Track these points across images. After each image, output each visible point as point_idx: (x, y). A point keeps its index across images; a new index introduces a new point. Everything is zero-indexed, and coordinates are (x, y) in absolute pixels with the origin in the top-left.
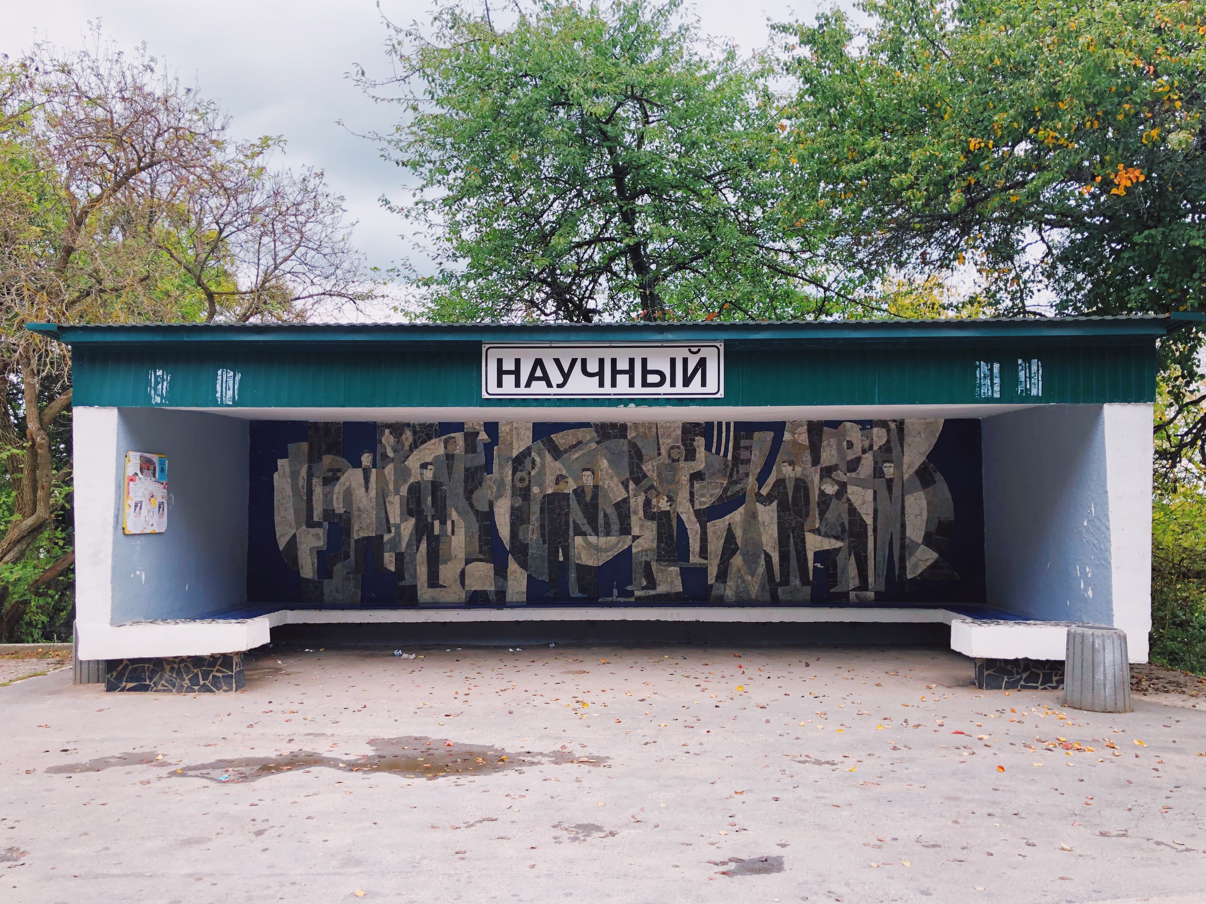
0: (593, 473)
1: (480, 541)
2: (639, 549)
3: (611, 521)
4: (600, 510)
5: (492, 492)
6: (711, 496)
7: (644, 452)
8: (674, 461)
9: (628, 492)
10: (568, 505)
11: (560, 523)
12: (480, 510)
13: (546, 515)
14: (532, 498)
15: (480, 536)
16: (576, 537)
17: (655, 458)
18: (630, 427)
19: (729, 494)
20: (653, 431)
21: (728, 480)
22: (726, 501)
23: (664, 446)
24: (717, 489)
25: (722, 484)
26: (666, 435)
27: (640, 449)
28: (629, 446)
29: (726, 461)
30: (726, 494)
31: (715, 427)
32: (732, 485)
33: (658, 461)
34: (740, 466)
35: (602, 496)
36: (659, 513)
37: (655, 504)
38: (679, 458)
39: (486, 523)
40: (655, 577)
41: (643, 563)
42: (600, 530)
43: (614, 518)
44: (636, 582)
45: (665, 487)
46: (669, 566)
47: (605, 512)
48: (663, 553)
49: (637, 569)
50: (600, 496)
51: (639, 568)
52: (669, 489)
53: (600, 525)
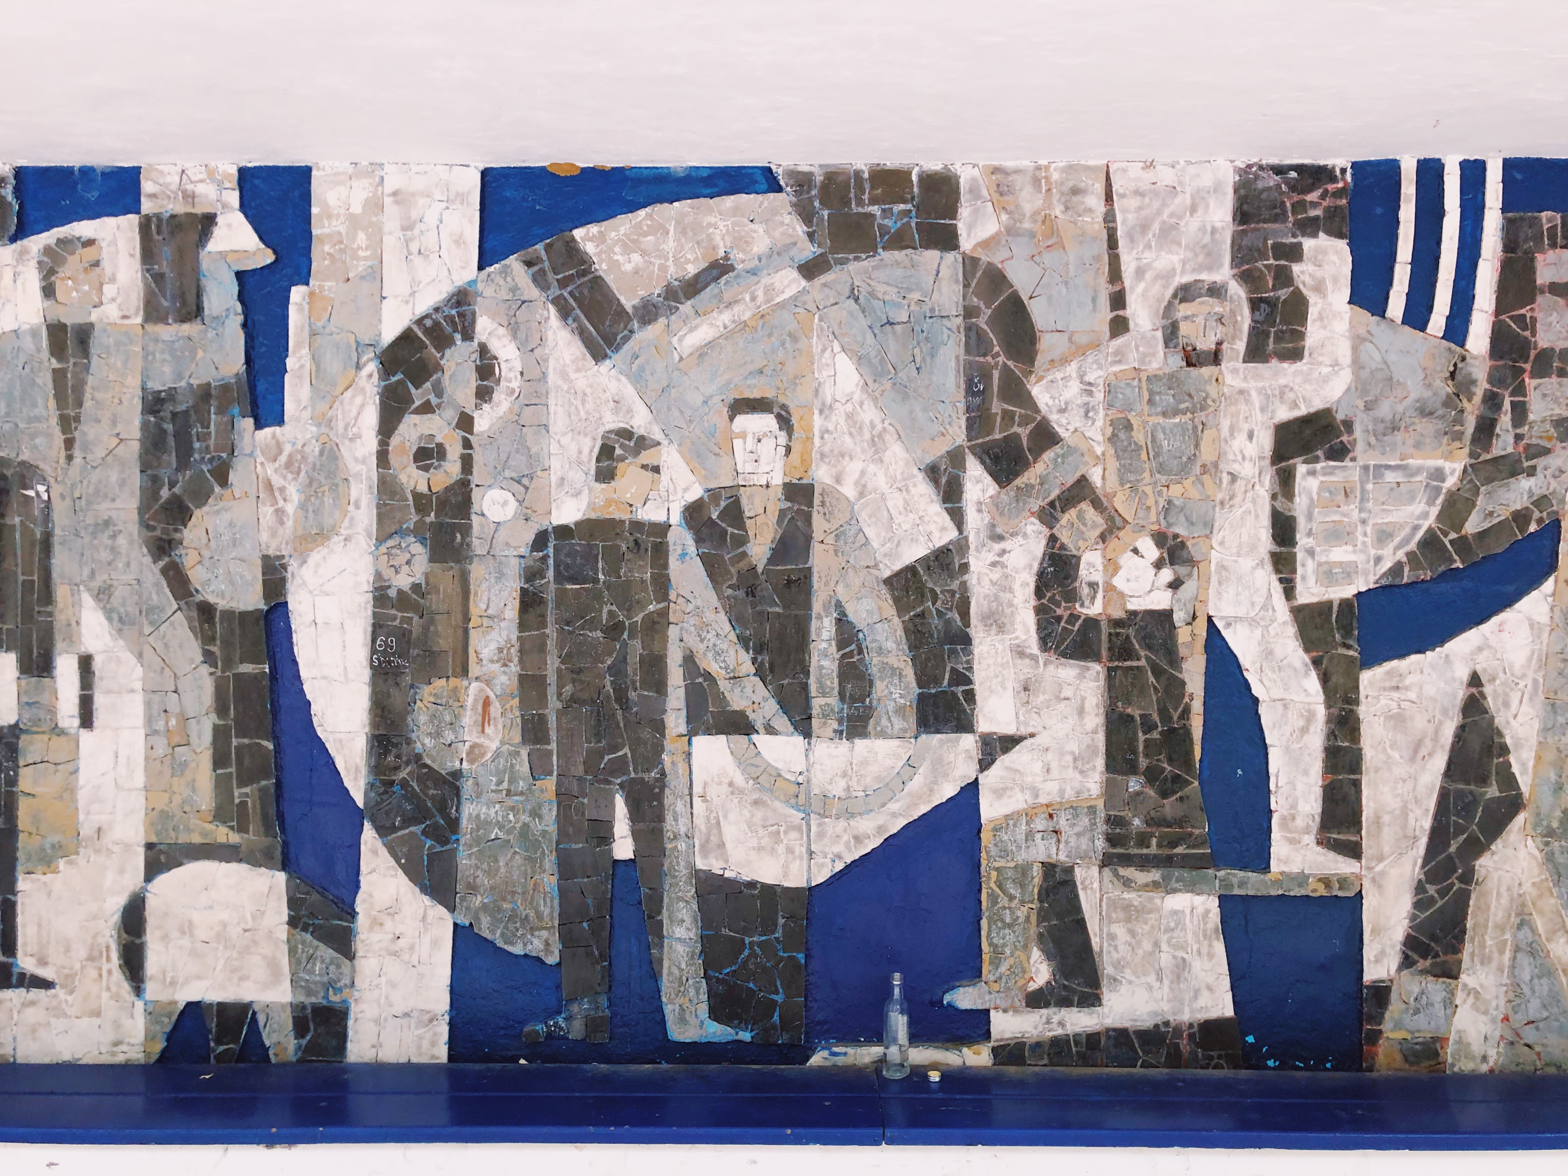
0: (785, 422)
1: (219, 760)
2: (1017, 802)
3: (874, 662)
4: (817, 606)
5: (280, 513)
6: (1383, 536)
7: (1040, 313)
8: (1193, 359)
9: (957, 516)
10: (663, 582)
11: (617, 670)
12: (222, 604)
13: (551, 630)
14: (478, 547)
15: (220, 735)
16: (699, 742)
17: (1096, 345)
18: (974, 191)
19: (1473, 525)
20: (1090, 210)
21: (1472, 455)
22: (1459, 565)
23: (1142, 286)
24: (1412, 499)
25: (1439, 475)
26: (1156, 226)
27: (1025, 298)
28: (966, 286)
29: (1463, 359)
30: (1459, 527)
31: (1408, 189)
32: (1489, 481)
33: (1115, 363)
34: (1530, 383)
35: (830, 539)
36: (1117, 623)
37: (1098, 577)
38: (1219, 344)
39: (247, 668)
40: (1095, 942)
41: (1037, 872)
42: (817, 703)
43: (890, 645)
44: (1003, 968)
45: (1148, 490)
46: (1164, 887)
47: (843, 614)
48: (1137, 822)
49: (1003, 901)
50: (817, 535)
51: (1011, 898)
52: (1170, 502)
53: (819, 681)
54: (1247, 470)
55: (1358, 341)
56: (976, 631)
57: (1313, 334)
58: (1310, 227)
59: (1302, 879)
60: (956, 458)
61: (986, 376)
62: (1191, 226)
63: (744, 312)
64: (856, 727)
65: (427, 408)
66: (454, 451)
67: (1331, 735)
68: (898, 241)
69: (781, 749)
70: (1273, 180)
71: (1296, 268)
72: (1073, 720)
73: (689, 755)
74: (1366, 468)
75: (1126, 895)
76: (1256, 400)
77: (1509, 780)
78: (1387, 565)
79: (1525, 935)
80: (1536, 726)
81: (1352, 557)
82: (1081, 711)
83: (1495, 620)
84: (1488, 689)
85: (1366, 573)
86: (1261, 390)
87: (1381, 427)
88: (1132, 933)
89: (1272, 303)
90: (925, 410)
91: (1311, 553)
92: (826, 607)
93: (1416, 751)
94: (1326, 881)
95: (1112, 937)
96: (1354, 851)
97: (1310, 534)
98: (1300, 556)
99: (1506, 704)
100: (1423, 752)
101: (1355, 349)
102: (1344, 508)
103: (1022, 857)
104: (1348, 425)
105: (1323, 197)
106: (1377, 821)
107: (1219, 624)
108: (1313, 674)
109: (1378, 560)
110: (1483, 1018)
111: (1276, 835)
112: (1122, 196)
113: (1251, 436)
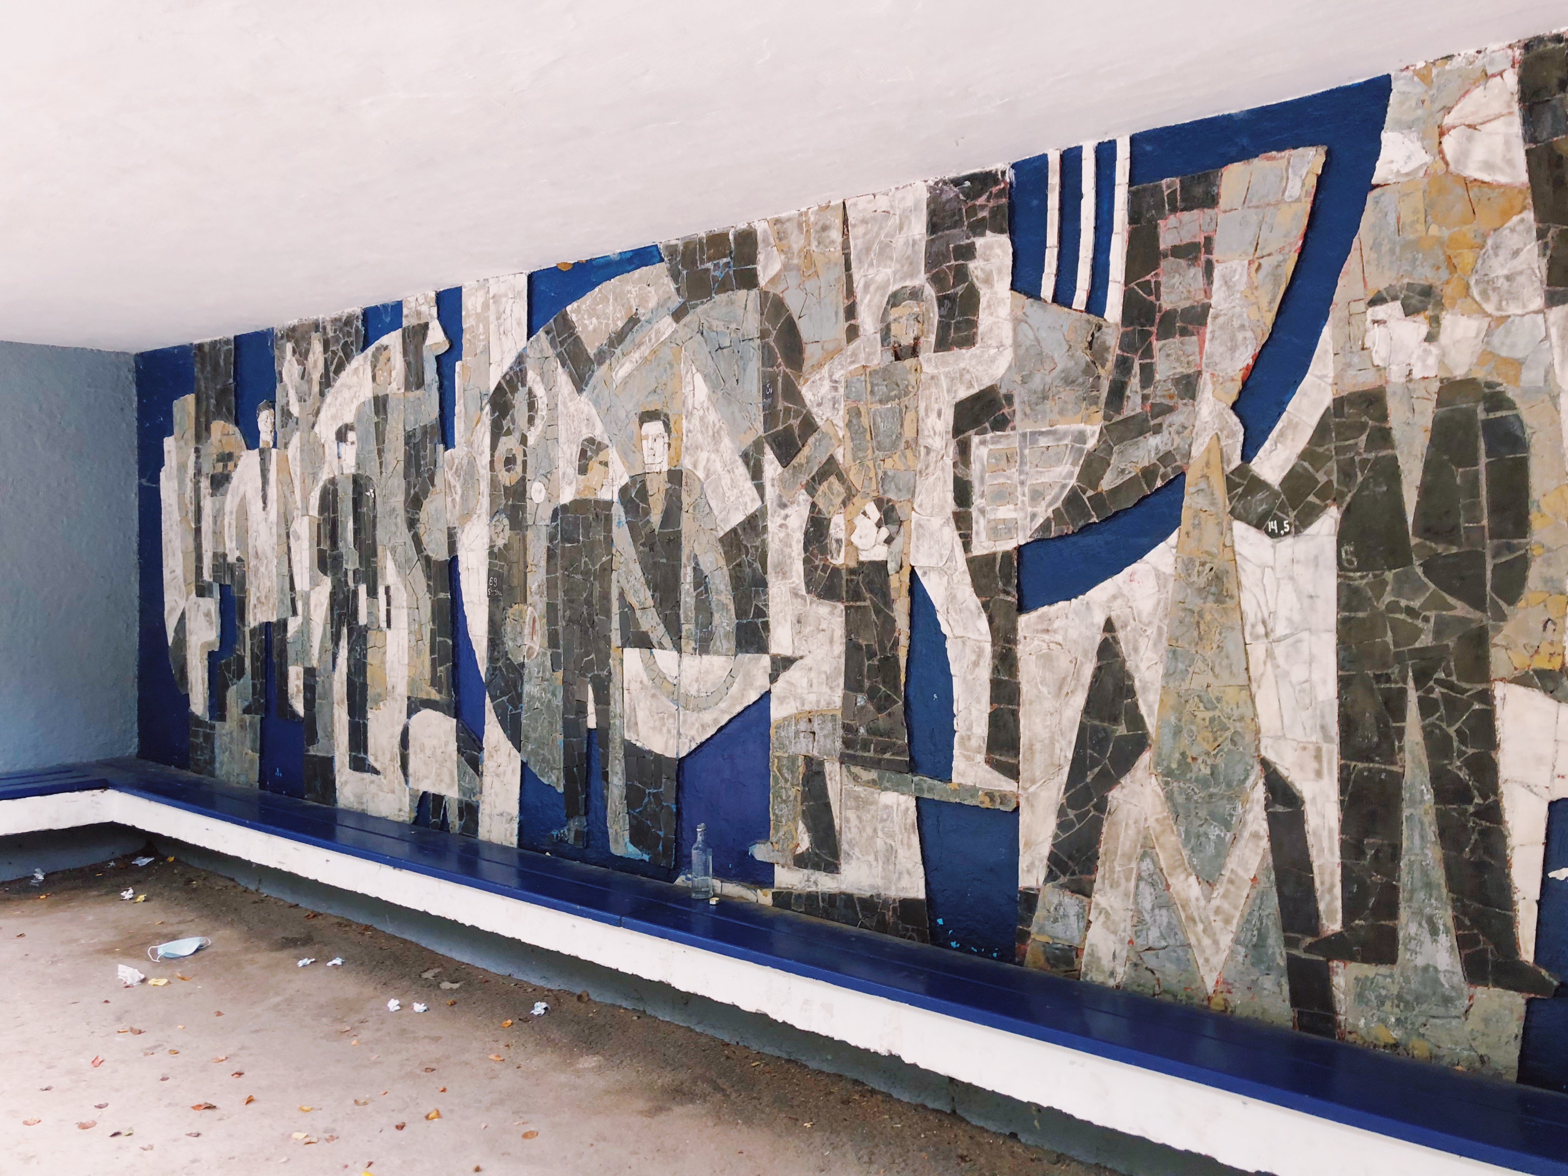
0: (668, 428)
1: (432, 650)
2: (791, 708)
3: (714, 599)
4: (684, 559)
5: (454, 502)
6: (1037, 495)
7: (805, 329)
9: (760, 489)
10: (609, 542)
11: (590, 600)
12: (433, 557)
13: (560, 574)
15: (433, 635)
16: (627, 653)
17: (839, 350)
18: (766, 240)
19: (1107, 484)
20: (833, 242)
21: (1106, 417)
22: (1095, 519)
23: (868, 297)
24: (1059, 461)
25: (1081, 437)
26: (876, 247)
27: (796, 319)
28: (762, 314)
29: (1099, 328)
30: (1094, 487)
31: (1054, 179)
32: (1120, 440)
33: (853, 362)
34: (1156, 344)
35: (691, 511)
36: (852, 571)
37: (842, 535)
38: (917, 339)
39: (443, 595)
40: (837, 822)
41: (801, 761)
42: (685, 627)
43: (722, 587)
44: (781, 834)
45: (870, 464)
46: (882, 785)
47: (697, 564)
48: (862, 730)
49: (782, 783)
50: (685, 507)
51: (786, 781)
52: (885, 473)
53: (685, 613)
54: (937, 443)
55: (1017, 322)
56: (771, 578)
57: (984, 320)
58: (978, 228)
59: (973, 791)
60: (758, 446)
61: (774, 383)
62: (900, 241)
63: (646, 349)
64: (704, 646)
67: (995, 669)
68: (724, 286)
69: (665, 658)
70: (952, 192)
71: (971, 265)
72: (826, 647)
73: (622, 660)
74: (1024, 435)
75: (857, 789)
76: (944, 382)
77: (1136, 721)
78: (1040, 521)
79: (1147, 865)
80: (1161, 671)
81: (1012, 515)
82: (831, 641)
83: (1128, 570)
84: (1121, 635)
85: (1024, 529)
86: (947, 375)
87: (1034, 398)
88: (859, 818)
89: (951, 298)
90: (740, 411)
91: (982, 512)
92: (688, 559)
93: (1060, 688)
94: (990, 795)
95: (848, 821)
96: (1013, 772)
97: (982, 496)
98: (974, 515)
99: (1136, 650)
100: (1065, 690)
101: (1015, 330)
102: (1008, 472)
103: (792, 750)
104: (1009, 398)
105: (988, 200)
106: (1031, 747)
107: (919, 573)
108: (984, 616)
109: (1034, 516)
110: (1112, 937)
111: (956, 752)
112: (854, 226)
113: (939, 415)
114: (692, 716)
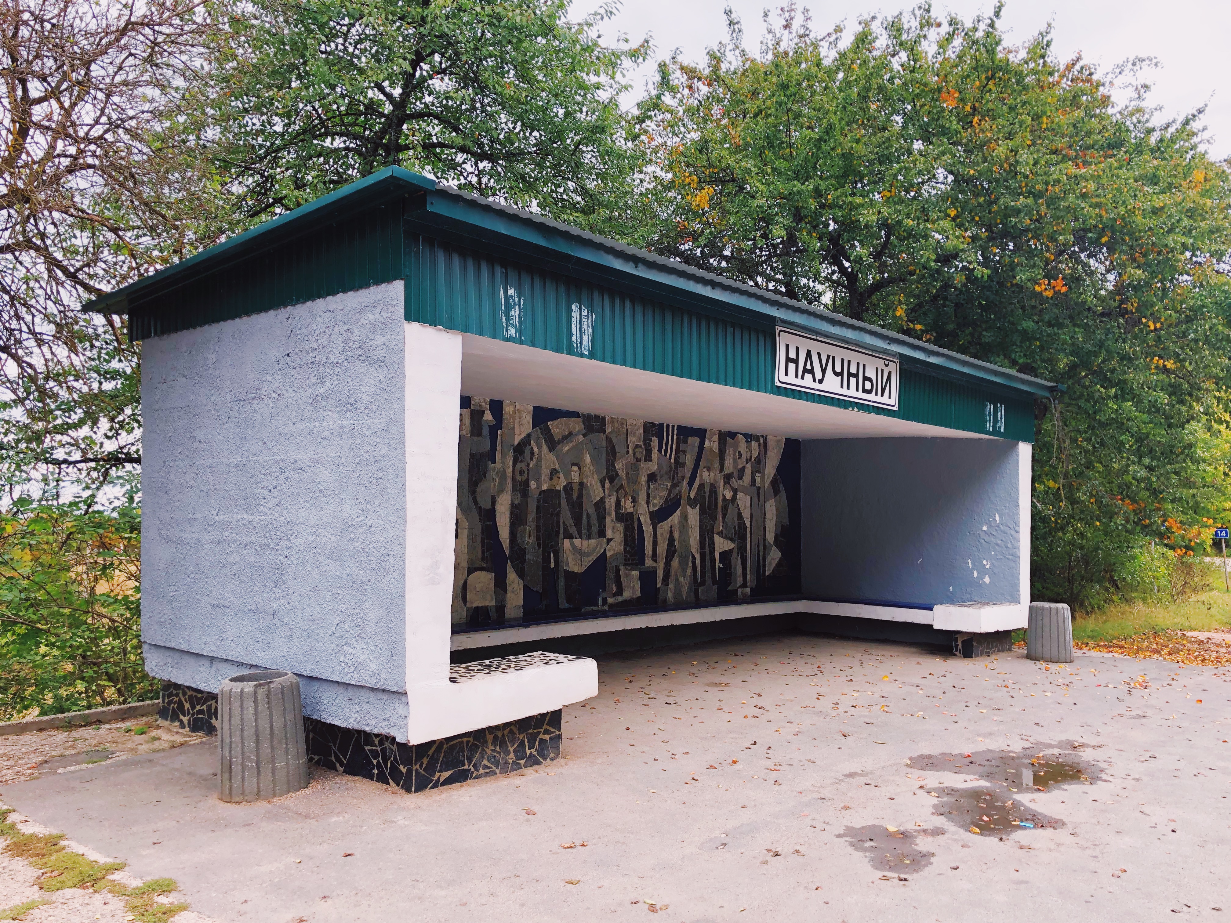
0: (580, 469)
1: (483, 546)
2: (612, 553)
3: (592, 522)
4: (584, 510)
6: (661, 498)
7: (617, 448)
8: (638, 460)
10: (560, 504)
11: (552, 524)
12: (483, 506)
13: (541, 514)
14: (530, 494)
15: (482, 540)
16: (565, 540)
17: (624, 456)
18: (608, 422)
19: (672, 496)
20: (624, 428)
22: (669, 503)
24: (664, 491)
25: (668, 486)
26: (633, 432)
27: (615, 445)
28: (607, 442)
35: (586, 495)
36: (626, 515)
37: (623, 505)
38: (641, 457)
39: (488, 523)
41: (614, 567)
42: (583, 531)
43: (594, 519)
44: (609, 588)
45: (631, 487)
46: (632, 570)
47: (587, 512)
48: (628, 556)
50: (584, 494)
51: (610, 573)
52: (634, 489)
53: (584, 527)
56: (606, 516)
61: (609, 461)
62: (638, 433)
63: (574, 444)
64: (589, 537)
65: (521, 461)
66: (526, 472)
68: (597, 431)
69: (577, 542)
70: (649, 425)
74: (659, 484)
77: (675, 546)
78: (661, 503)
79: (677, 577)
80: (678, 535)
83: (674, 515)
84: (673, 528)
85: (658, 505)
99: (675, 531)
100: (665, 541)
105: (654, 429)
110: (671, 593)
112: (629, 425)
114: (586, 559)
